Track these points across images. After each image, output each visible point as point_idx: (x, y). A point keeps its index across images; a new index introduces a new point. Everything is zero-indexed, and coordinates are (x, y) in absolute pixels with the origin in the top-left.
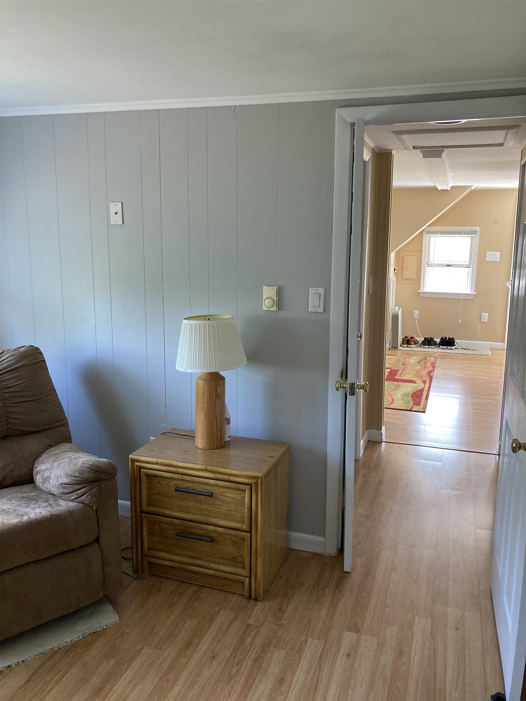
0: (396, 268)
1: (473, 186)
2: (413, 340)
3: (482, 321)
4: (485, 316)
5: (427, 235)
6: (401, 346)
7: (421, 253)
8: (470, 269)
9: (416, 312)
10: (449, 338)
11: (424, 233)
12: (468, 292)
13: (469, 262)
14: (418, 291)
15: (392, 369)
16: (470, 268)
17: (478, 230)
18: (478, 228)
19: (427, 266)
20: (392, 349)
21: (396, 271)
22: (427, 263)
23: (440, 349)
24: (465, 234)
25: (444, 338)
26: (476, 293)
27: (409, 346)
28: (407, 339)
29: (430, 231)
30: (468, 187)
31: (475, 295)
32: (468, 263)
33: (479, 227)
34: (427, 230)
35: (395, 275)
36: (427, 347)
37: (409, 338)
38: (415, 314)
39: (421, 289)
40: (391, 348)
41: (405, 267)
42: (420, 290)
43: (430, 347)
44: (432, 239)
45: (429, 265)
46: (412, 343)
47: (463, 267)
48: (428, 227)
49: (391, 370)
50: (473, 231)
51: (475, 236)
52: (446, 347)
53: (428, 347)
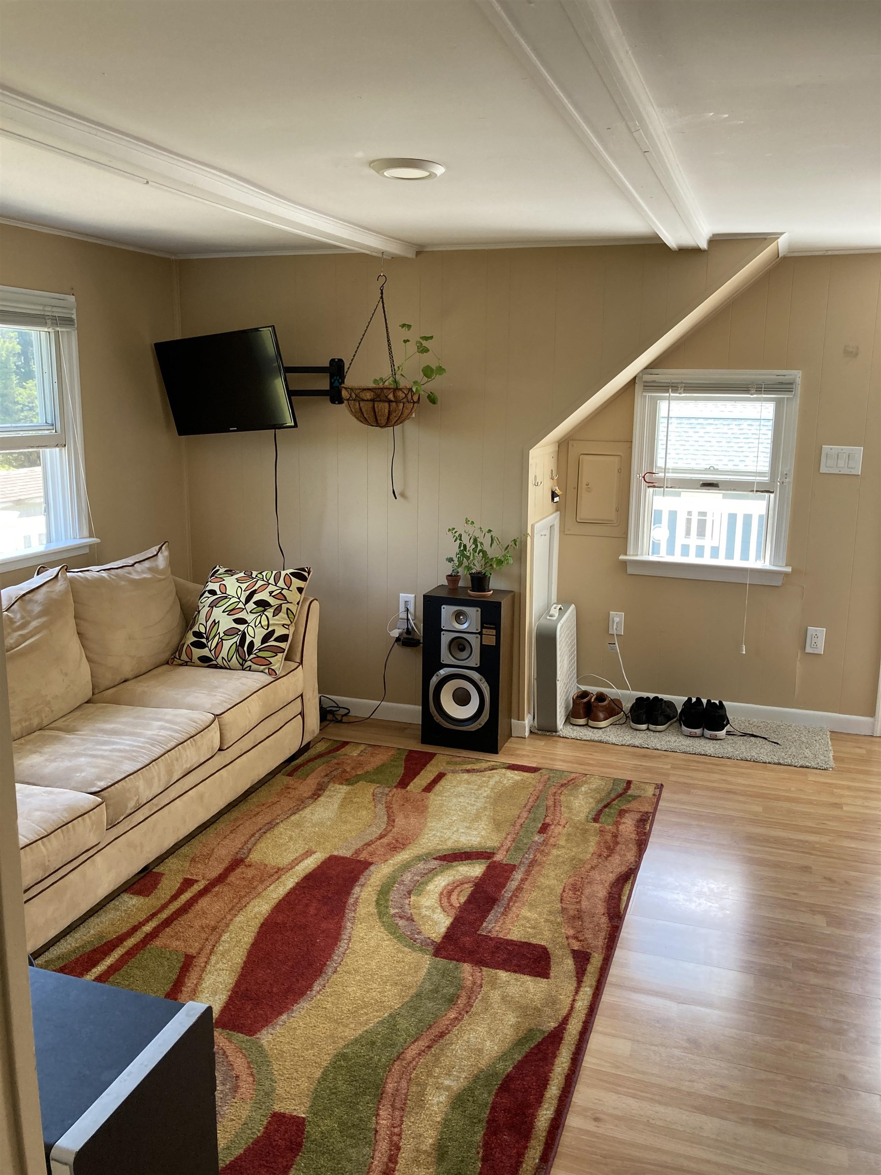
0: (558, 492)
1: (782, 234)
2: (602, 706)
3: (808, 650)
4: (818, 638)
5: (648, 394)
6: (568, 721)
7: (631, 447)
8: (772, 495)
9: (618, 618)
10: (709, 701)
11: (638, 387)
12: (765, 563)
13: (768, 475)
14: (622, 557)
15: (498, 858)
16: (773, 492)
17: (799, 380)
18: (797, 375)
19: (648, 484)
20: (540, 732)
21: (556, 499)
22: (644, 477)
23: (681, 738)
24: (759, 390)
25: (694, 700)
26: (789, 569)
27: (591, 723)
28: (585, 700)
29: (654, 382)
30: (765, 239)
31: (786, 574)
32: (766, 479)
33: (800, 372)
34: (647, 378)
35: (557, 511)
36: (644, 727)
37: (593, 700)
38: (613, 621)
39: (631, 550)
40: (536, 731)
41: (584, 486)
42: (626, 554)
43: (652, 727)
44: (663, 406)
45: (651, 485)
46: (601, 715)
47: (753, 491)
48: (649, 371)
49: (488, 867)
50: (782, 383)
51: (787, 398)
52: (698, 731)
53: (648, 729)
